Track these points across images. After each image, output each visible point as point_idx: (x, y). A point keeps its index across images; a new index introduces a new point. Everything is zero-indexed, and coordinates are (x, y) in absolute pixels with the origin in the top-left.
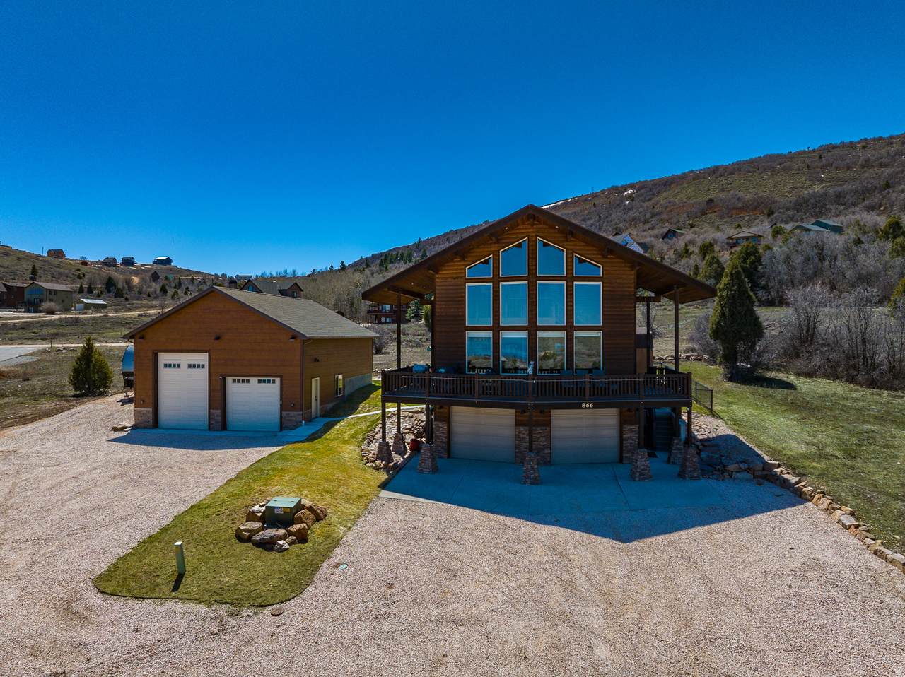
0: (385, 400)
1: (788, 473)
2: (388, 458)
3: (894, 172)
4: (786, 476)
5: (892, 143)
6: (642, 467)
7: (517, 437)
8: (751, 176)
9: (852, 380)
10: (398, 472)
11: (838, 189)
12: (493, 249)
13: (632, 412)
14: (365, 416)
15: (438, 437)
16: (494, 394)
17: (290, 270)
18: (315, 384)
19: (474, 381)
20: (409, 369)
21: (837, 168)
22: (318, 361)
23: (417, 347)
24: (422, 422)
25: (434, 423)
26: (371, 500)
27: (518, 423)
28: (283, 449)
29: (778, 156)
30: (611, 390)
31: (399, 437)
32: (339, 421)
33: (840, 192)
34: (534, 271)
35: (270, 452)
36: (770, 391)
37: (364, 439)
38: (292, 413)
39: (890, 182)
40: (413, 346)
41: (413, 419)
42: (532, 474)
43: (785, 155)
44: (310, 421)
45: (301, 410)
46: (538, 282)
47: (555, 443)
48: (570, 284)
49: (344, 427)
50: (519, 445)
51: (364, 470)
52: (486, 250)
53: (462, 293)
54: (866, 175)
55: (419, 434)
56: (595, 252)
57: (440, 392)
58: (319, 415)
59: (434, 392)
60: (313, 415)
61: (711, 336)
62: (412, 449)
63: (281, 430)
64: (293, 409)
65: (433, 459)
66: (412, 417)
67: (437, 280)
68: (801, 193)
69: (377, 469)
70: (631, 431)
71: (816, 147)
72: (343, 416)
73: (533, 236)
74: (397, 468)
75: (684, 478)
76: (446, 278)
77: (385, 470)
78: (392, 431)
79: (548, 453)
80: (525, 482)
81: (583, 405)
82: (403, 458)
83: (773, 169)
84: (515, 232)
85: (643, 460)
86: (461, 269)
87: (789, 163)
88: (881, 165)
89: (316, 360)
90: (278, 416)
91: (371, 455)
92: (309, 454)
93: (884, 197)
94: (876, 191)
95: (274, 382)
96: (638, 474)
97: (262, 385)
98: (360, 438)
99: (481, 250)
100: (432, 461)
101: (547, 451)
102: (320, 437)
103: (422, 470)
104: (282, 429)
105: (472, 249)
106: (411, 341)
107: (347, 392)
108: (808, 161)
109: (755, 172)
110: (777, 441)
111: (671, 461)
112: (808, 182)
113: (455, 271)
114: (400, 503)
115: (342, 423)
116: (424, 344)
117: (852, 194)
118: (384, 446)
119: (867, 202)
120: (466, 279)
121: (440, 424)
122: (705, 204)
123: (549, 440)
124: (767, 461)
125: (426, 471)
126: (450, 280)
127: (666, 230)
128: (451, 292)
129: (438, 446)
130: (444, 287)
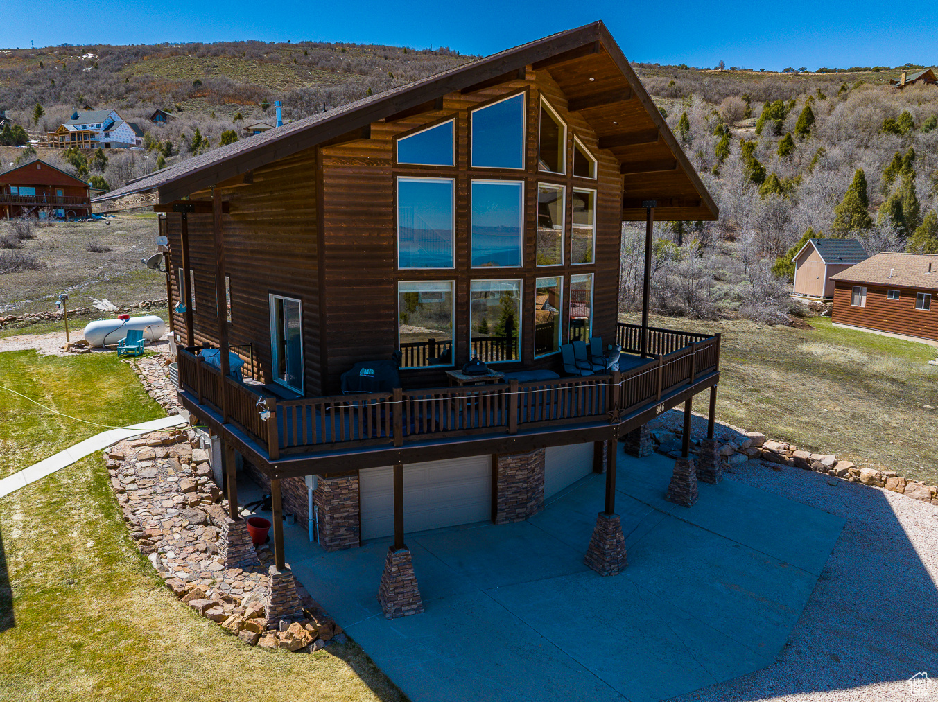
3: (374, 81)
5: (365, 53)
6: (692, 484)
7: (500, 477)
8: (238, 62)
11: (328, 89)
12: (457, 106)
15: (336, 510)
29: (263, 44)
33: (330, 93)
43: (269, 45)
46: (540, 185)
48: (569, 190)
50: (504, 490)
53: (386, 197)
54: (350, 80)
56: (591, 139)
67: (325, 162)
68: (294, 89)
76: (350, 160)
79: (542, 492)
81: (657, 410)
85: (692, 474)
86: (386, 142)
87: (275, 53)
96: (691, 495)
101: (541, 487)
108: (294, 55)
109: (241, 57)
111: (640, 452)
112: (297, 77)
113: (370, 146)
120: (396, 166)
121: (342, 482)
122: (191, 86)
123: (543, 468)
124: (744, 433)
125: (407, 611)
126: (358, 165)
127: (151, 110)
128: (363, 192)
129: (339, 526)
130: (344, 182)
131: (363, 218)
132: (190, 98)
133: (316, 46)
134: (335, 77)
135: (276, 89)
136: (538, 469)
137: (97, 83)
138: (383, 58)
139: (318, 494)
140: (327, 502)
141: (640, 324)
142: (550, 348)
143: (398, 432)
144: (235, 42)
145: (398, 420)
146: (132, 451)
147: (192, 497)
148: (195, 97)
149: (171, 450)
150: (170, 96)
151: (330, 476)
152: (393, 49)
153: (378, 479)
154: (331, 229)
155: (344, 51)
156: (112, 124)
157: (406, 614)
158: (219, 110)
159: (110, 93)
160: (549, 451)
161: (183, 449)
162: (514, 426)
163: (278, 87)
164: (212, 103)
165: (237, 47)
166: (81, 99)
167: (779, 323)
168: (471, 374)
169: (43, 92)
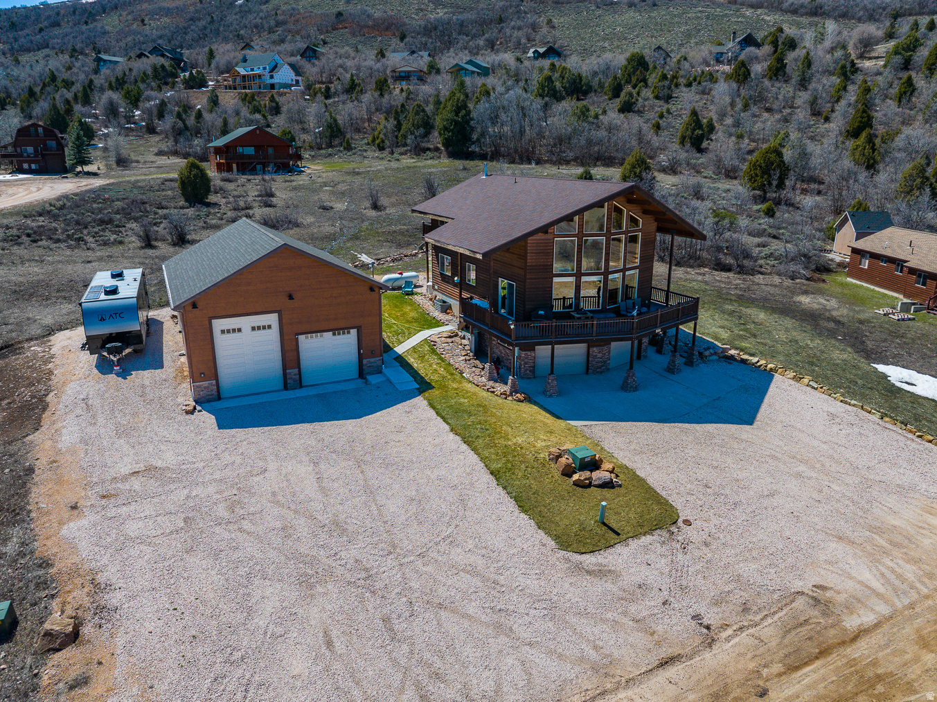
7: (590, 355)
19: (592, 324)
26: (578, 430)
28: (426, 399)
34: (610, 229)
35: (426, 406)
38: (372, 360)
39: (502, 16)
46: (612, 237)
48: (626, 236)
50: (592, 361)
53: (550, 246)
56: (639, 211)
57: (564, 335)
64: (374, 355)
69: (521, 401)
77: (527, 401)
80: (630, 391)
90: (355, 363)
93: (499, 31)
94: (493, 24)
95: (349, 333)
97: (337, 338)
101: (609, 362)
103: (551, 395)
104: (361, 375)
120: (555, 235)
121: (529, 353)
122: (333, 17)
123: (609, 354)
124: (720, 346)
127: (302, 45)
128: (542, 245)
129: (527, 370)
130: (535, 241)
131: (541, 254)
132: (334, 30)
135: (412, 18)
136: (607, 354)
137: (250, 17)
139: (519, 357)
140: (523, 360)
141: (666, 289)
142: (615, 303)
143: (554, 334)
145: (554, 330)
146: (438, 339)
147: (467, 358)
148: (337, 29)
149: (453, 339)
150: (315, 29)
151: (525, 351)
153: (543, 351)
156: (275, 67)
158: (360, 42)
159: (263, 27)
160: (613, 344)
161: (457, 339)
162: (594, 334)
163: (413, 16)
164: (354, 35)
166: (239, 35)
167: (799, 278)
168: (580, 314)
169: (205, 28)
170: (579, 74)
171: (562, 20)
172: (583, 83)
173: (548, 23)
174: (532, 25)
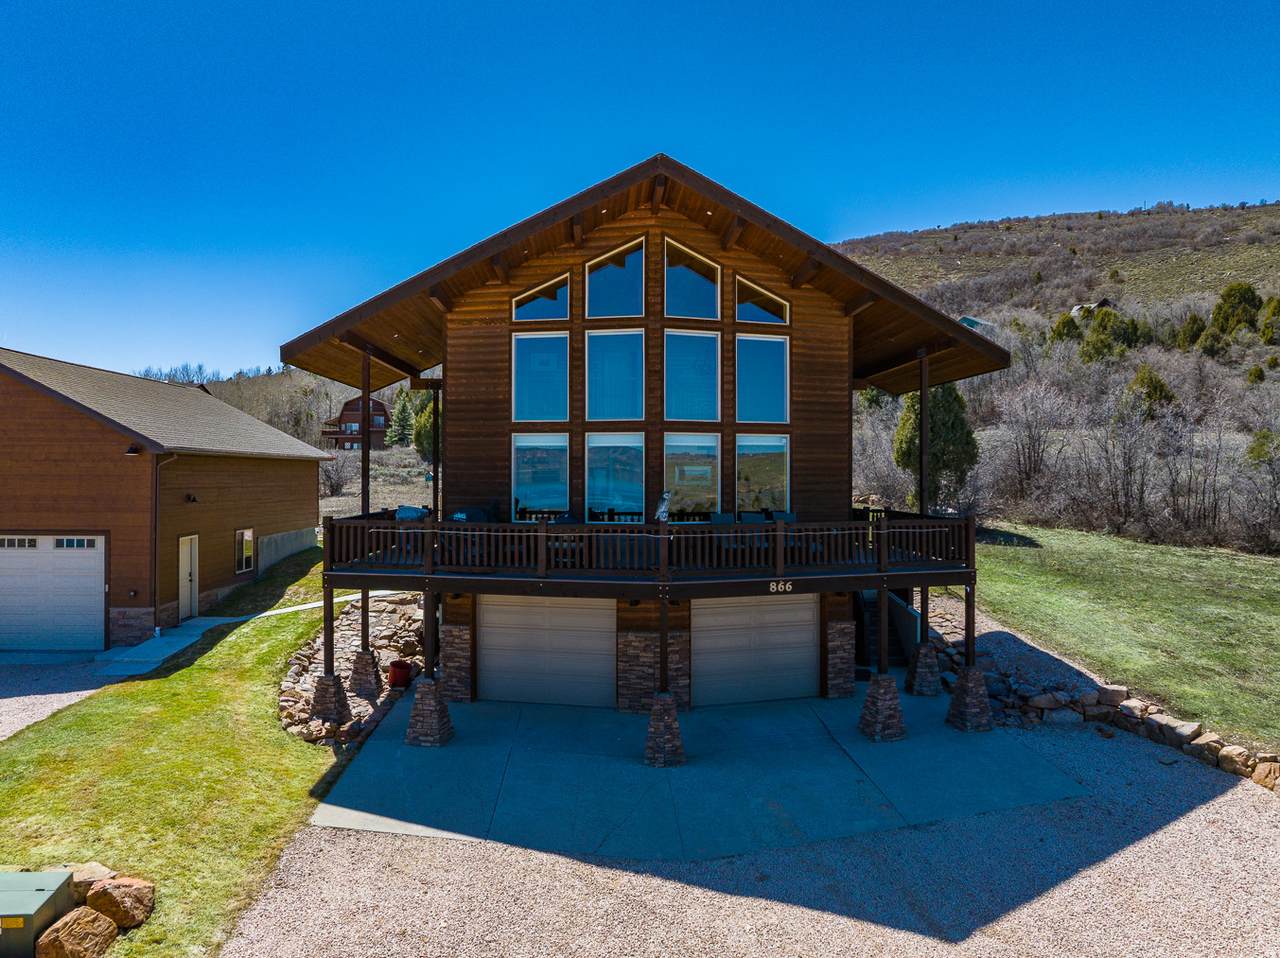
0: (330, 585)
1: (1160, 712)
2: (339, 713)
3: (1046, 262)
4: (1159, 718)
5: (1040, 226)
6: (888, 712)
7: (620, 655)
8: (868, 260)
9: (1118, 531)
10: (361, 744)
11: (980, 280)
12: (571, 261)
13: (845, 596)
14: (297, 612)
15: (449, 658)
16: (573, 565)
17: (194, 366)
18: (188, 550)
19: (536, 537)
20: (387, 515)
21: (976, 253)
22: (194, 500)
23: (402, 484)
24: (415, 621)
25: (442, 628)
26: (289, 837)
27: (623, 626)
28: (90, 698)
29: (903, 235)
30: (811, 552)
31: (366, 659)
32: (237, 625)
33: (982, 285)
34: (659, 307)
35: (57, 706)
36: (1010, 550)
37: (288, 665)
38: (132, 611)
39: (1042, 274)
40: (395, 483)
41: (396, 617)
42: (669, 741)
43: (910, 234)
44: (176, 627)
45: (153, 604)
46: (668, 331)
47: (698, 662)
48: (728, 337)
49: (249, 639)
50: (625, 671)
51: (282, 747)
52: (556, 262)
53: (502, 352)
54: (1013, 264)
55: (408, 649)
56: (776, 276)
57: (458, 563)
58: (196, 610)
59: (443, 563)
60: (184, 611)
61: (898, 462)
62: (393, 684)
63: (107, 647)
64: (135, 599)
65: (443, 713)
66: (394, 611)
67: (449, 325)
68: (933, 284)
69: (312, 740)
70: (842, 633)
71: (949, 226)
72: (247, 614)
73: (656, 235)
74: (362, 734)
75: (962, 728)
76: (470, 322)
77: (332, 741)
78: (347, 644)
79: (684, 686)
80: (653, 761)
81: (773, 587)
82: (374, 705)
83: (896, 252)
84: (618, 225)
85: (888, 697)
86: (502, 303)
87: (916, 244)
88: (1031, 253)
89: (190, 499)
90: (101, 617)
91: (300, 706)
92: (152, 709)
93: (1036, 293)
94: (1027, 285)
95: (91, 544)
96: (880, 726)
97: (65, 552)
98: (280, 662)
99: (545, 262)
100: (441, 718)
101: (684, 682)
102: (190, 663)
103: (415, 738)
104: (108, 645)
105: (527, 258)
106: (392, 476)
107: (263, 564)
108: (940, 243)
109: (873, 254)
110: (1087, 641)
111: (916, 687)
112: (941, 270)
113: (486, 308)
114: (364, 844)
115: (245, 629)
116: (415, 480)
117: (998, 287)
118: (330, 686)
119: (1016, 299)
120: (512, 324)
121: (455, 630)
123: (687, 657)
124: (1100, 684)
125: (425, 741)
126: (477, 325)
128: (481, 350)
130: (465, 341)
131: (481, 373)
133: (972, 227)
134: (992, 263)
138: (1065, 231)
144: (868, 238)
152: (1083, 216)
154: (453, 385)
155: (1008, 229)
157: (423, 744)
163: (914, 285)
165: (869, 242)
170: (1133, 321)
171: (1136, 271)
172: (1139, 333)
173: (1112, 277)
174: (1086, 280)
